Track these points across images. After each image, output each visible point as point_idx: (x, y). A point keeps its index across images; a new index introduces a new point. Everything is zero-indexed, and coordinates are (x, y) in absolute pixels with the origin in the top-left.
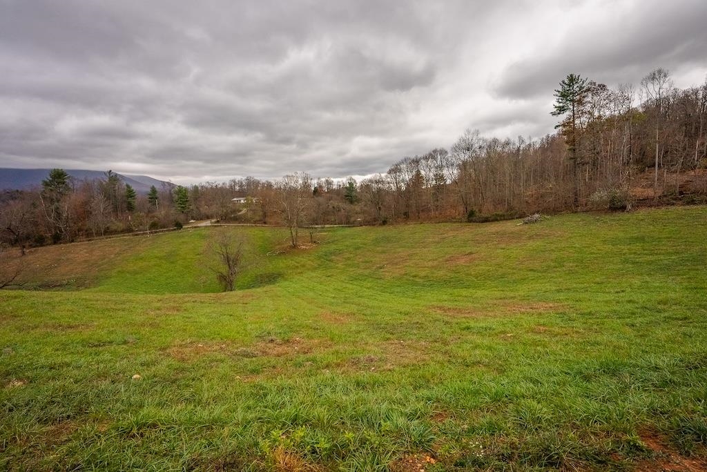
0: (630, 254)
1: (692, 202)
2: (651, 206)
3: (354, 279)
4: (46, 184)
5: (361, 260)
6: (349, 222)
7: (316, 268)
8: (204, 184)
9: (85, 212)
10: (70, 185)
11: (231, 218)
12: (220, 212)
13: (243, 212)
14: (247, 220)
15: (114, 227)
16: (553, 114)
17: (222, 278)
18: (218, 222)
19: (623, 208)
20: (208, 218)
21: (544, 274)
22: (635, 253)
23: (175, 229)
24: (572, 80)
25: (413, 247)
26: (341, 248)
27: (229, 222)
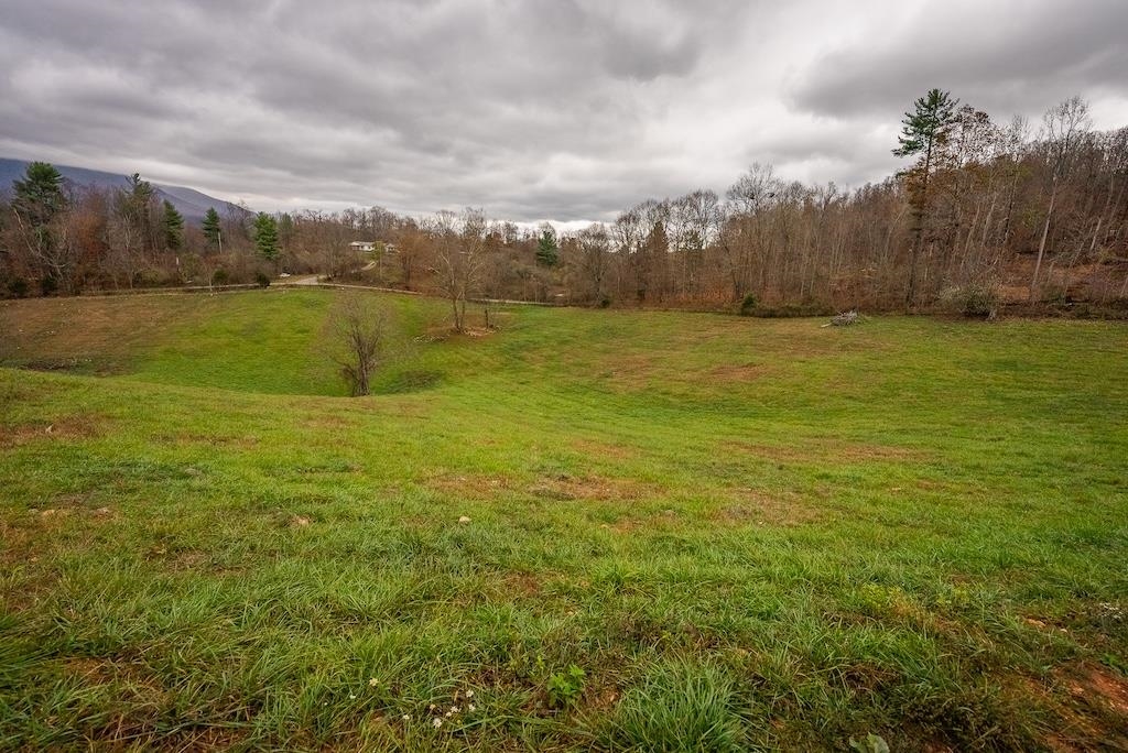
0: (997, 385)
1: (1085, 315)
2: (1025, 316)
3: (566, 391)
4: (20, 188)
5: (571, 361)
6: (545, 300)
7: (498, 369)
8: (299, 212)
9: (96, 246)
10: (66, 195)
11: (351, 275)
12: (333, 265)
13: (369, 267)
14: (378, 282)
15: (149, 276)
16: (897, 153)
17: (349, 373)
18: (329, 279)
19: (984, 315)
20: (311, 271)
21: (870, 405)
22: (1004, 385)
23: (256, 287)
24: (936, 99)
25: (655, 348)
26: (536, 340)
27: (348, 283)
